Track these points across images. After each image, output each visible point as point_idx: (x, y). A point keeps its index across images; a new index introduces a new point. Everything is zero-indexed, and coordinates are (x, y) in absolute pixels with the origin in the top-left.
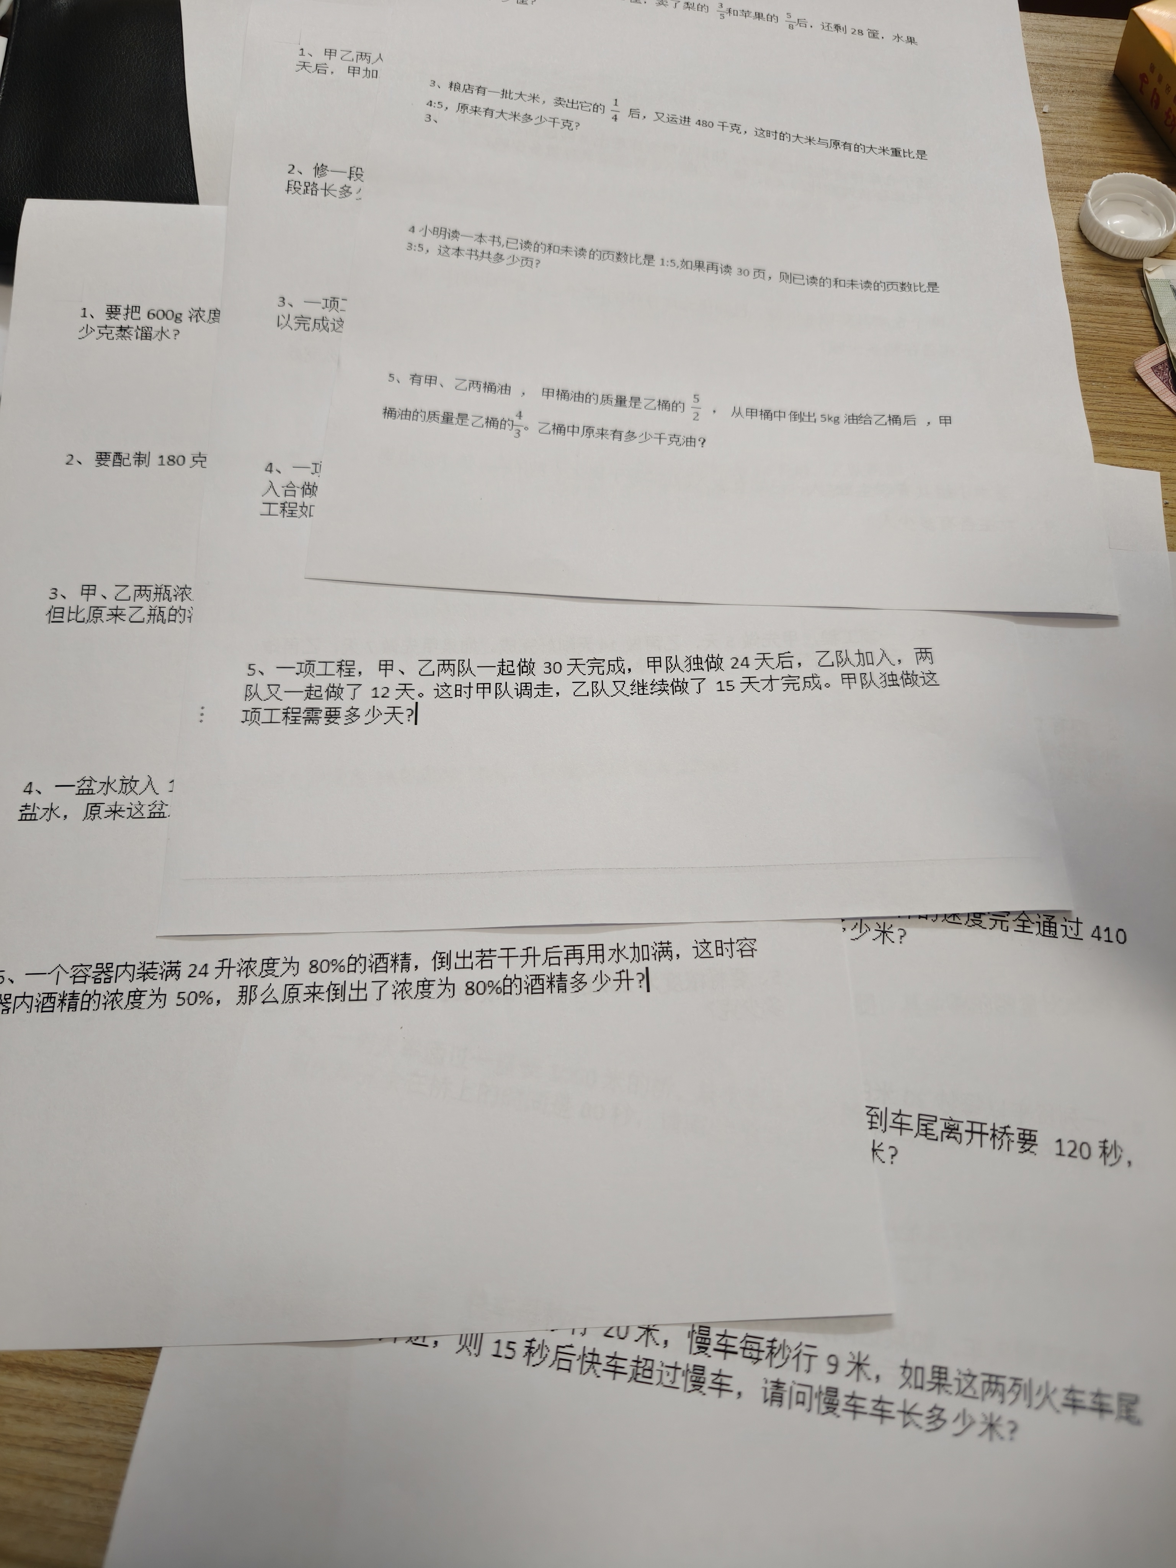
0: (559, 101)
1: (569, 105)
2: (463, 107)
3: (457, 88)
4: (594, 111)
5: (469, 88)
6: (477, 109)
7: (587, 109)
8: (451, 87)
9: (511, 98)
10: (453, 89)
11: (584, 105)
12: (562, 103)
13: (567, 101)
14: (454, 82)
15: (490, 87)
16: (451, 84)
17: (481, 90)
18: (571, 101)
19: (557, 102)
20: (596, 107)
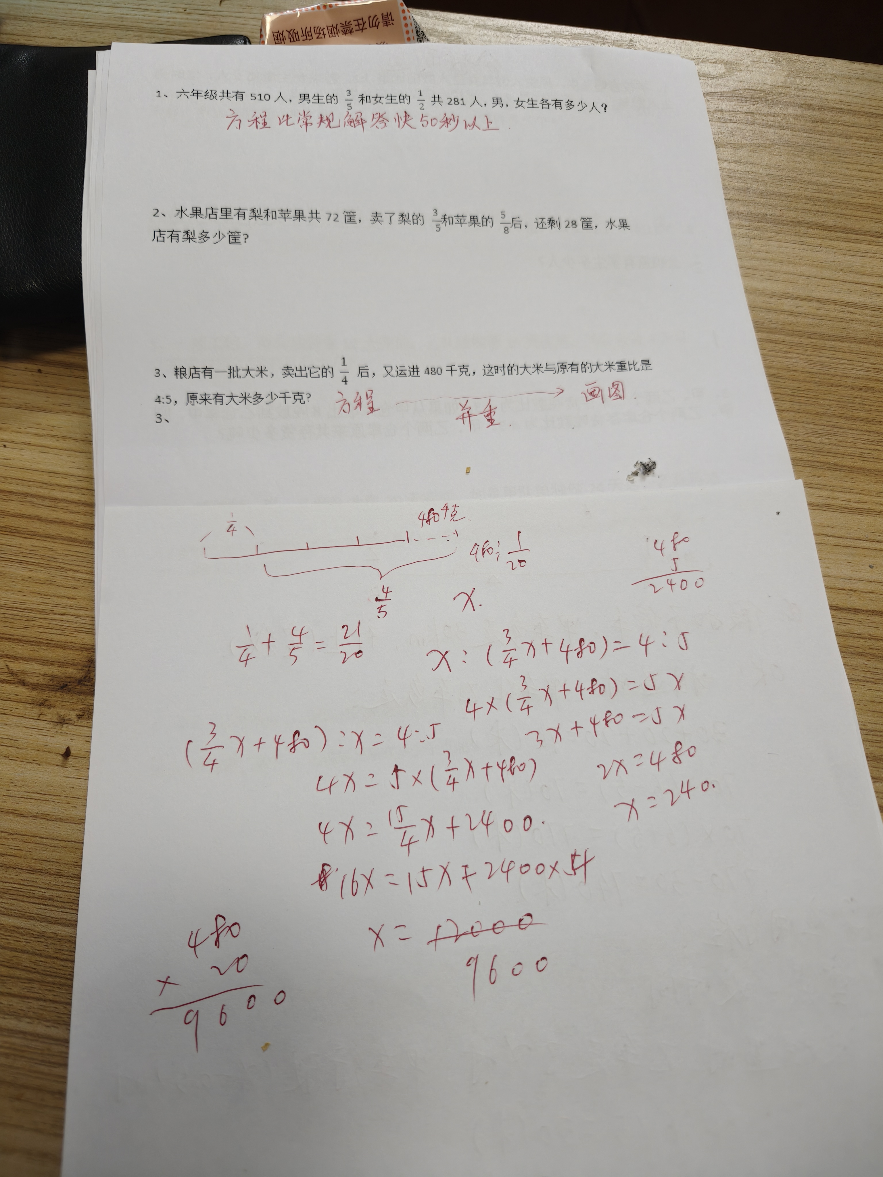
0: (287, 371)
1: (298, 373)
2: (192, 397)
3: (183, 374)
4: (323, 376)
5: (195, 372)
6: (207, 397)
7: (316, 375)
8: (176, 374)
9: (239, 377)
10: (179, 377)
11: (313, 370)
12: (291, 372)
13: (295, 370)
14: (179, 367)
15: (216, 367)
16: (176, 369)
17: (208, 371)
18: (299, 369)
19: (285, 371)
20: (325, 371)
